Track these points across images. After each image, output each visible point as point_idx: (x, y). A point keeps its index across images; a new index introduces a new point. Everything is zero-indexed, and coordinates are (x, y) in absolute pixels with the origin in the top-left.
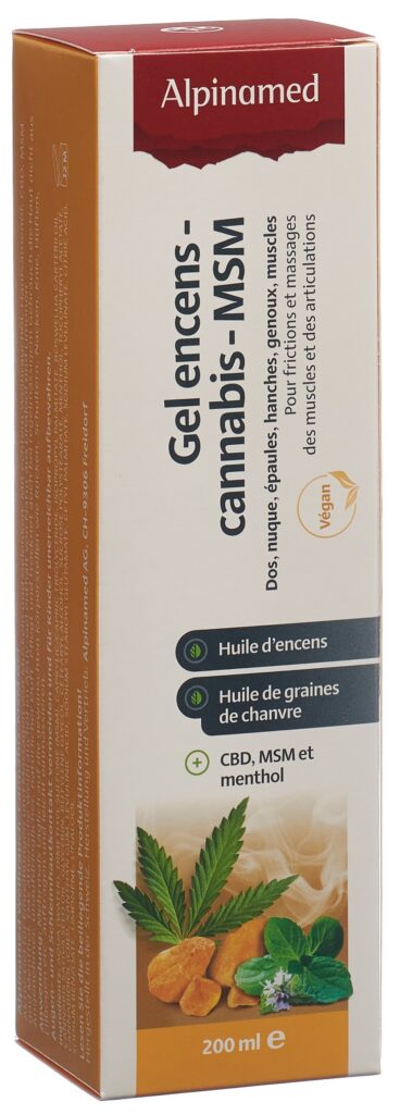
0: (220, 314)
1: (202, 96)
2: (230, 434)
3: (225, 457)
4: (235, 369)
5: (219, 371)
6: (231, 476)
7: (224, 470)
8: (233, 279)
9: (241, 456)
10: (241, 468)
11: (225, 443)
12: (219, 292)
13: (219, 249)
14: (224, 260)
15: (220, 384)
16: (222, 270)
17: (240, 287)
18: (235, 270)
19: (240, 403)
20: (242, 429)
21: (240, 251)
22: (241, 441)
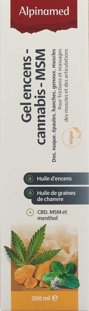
0: (37, 78)
1: (32, 12)
2: (41, 114)
3: (39, 121)
4: (42, 95)
5: (37, 95)
6: (41, 127)
7: (39, 125)
8: (42, 67)
9: (44, 121)
10: (44, 124)
11: (39, 117)
12: (37, 71)
13: (37, 58)
14: (39, 62)
15: (38, 99)
16: (38, 64)
17: (44, 70)
18: (42, 65)
19: (44, 105)
20: (44, 113)
21: (44, 59)
22: (44, 116)
